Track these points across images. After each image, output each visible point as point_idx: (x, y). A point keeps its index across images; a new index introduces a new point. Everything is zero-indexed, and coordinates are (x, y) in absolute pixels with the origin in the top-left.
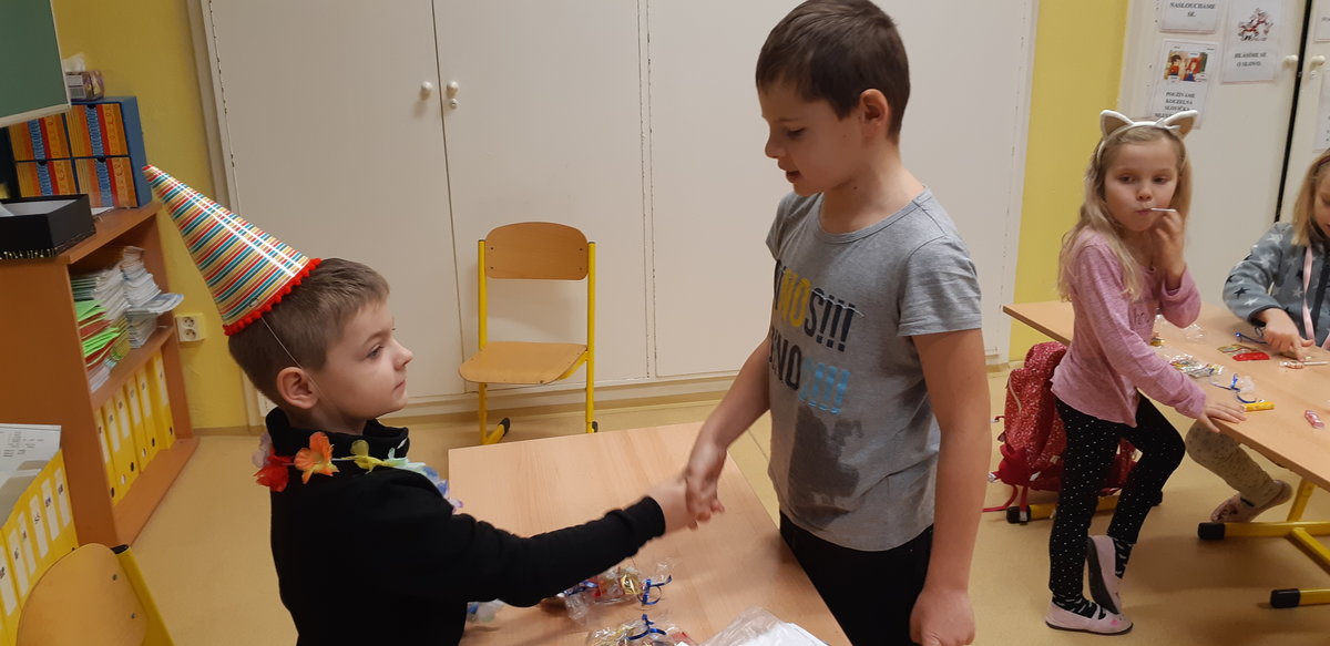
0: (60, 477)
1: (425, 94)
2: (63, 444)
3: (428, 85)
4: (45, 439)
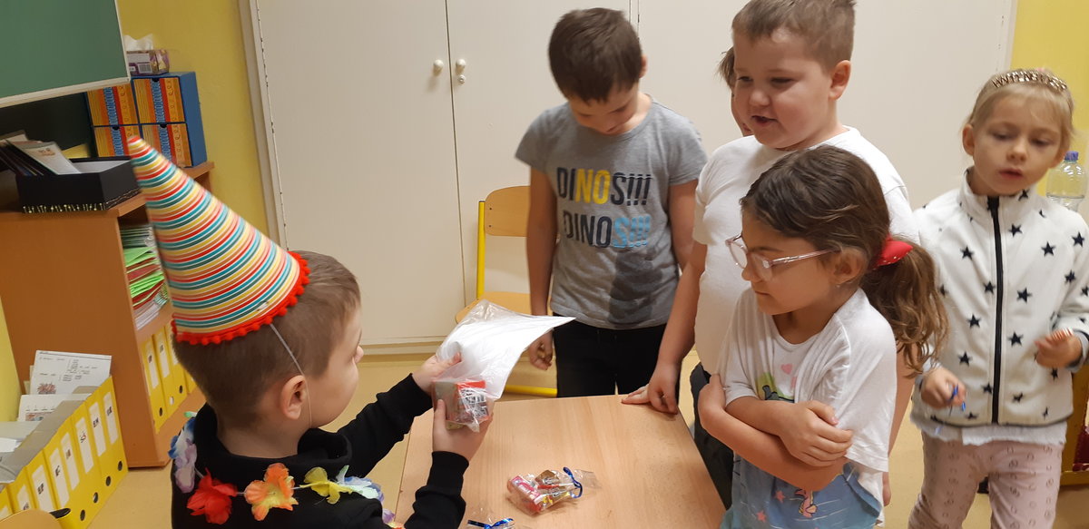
0: (109, 400)
1: (437, 70)
2: (112, 371)
3: (439, 62)
4: (98, 367)
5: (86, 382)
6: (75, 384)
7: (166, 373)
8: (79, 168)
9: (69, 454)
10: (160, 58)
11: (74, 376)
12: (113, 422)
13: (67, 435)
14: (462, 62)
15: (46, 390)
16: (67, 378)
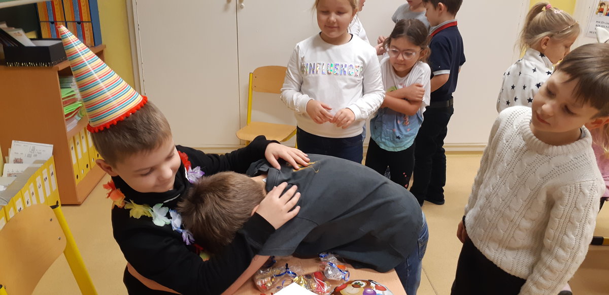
0: (52, 168)
1: (229, 0)
2: (54, 153)
4: (46, 150)
5: (39, 158)
6: (34, 159)
7: (80, 156)
8: (34, 43)
9: (33, 194)
11: (33, 155)
12: (54, 179)
13: (32, 184)
15: (17, 161)
16: (29, 156)
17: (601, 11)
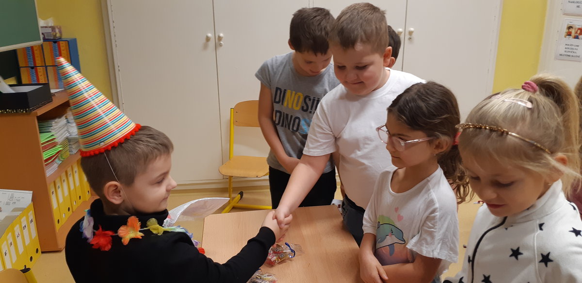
0: (31, 215)
1: (208, 39)
2: (33, 200)
3: (209, 35)
4: (25, 197)
7: (61, 200)
8: (13, 90)
9: (11, 244)
10: (57, 31)
11: (12, 202)
12: (33, 226)
14: (221, 35)
16: (8, 204)
17: (569, 34)
